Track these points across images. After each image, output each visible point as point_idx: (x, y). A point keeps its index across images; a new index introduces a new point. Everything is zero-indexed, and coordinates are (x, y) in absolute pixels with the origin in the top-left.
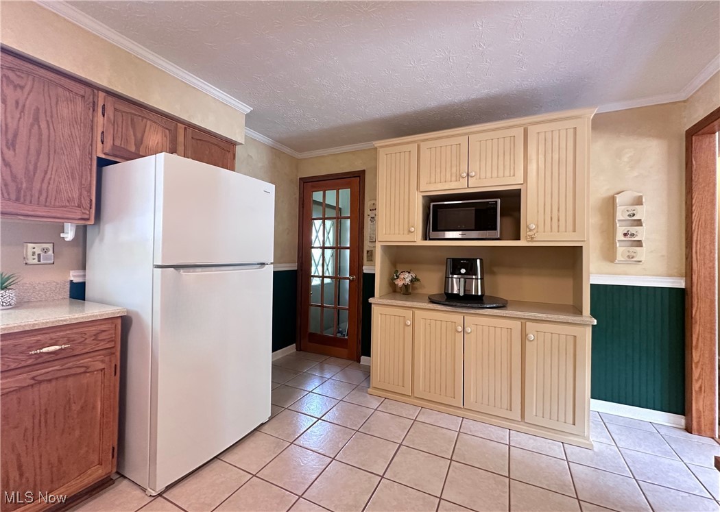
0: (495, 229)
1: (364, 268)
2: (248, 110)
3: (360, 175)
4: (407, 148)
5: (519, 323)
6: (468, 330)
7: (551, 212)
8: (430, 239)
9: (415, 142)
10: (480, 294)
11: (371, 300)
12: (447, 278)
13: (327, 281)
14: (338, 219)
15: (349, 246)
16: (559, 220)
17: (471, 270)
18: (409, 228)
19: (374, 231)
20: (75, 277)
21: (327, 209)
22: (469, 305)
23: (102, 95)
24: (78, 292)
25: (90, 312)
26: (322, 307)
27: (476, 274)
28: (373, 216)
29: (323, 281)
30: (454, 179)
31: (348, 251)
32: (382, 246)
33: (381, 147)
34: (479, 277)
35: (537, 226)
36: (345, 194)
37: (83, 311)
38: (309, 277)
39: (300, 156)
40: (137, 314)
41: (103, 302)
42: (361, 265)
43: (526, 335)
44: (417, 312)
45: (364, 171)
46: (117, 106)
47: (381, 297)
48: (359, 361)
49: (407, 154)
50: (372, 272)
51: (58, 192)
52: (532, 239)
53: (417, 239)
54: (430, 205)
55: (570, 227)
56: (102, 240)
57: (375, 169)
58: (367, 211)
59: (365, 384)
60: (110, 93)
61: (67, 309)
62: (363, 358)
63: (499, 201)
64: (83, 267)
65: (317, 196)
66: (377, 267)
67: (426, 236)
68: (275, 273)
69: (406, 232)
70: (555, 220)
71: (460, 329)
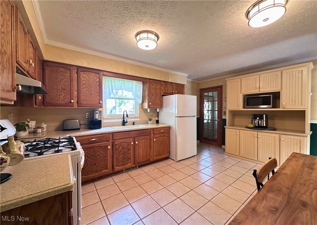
0: (270, 105)
1: (223, 117)
2: (187, 75)
3: (221, 87)
4: (237, 80)
5: (278, 135)
6: (259, 136)
7: (292, 99)
8: (246, 108)
9: (240, 78)
10: (265, 125)
11: (225, 127)
12: (252, 120)
13: (209, 121)
14: (213, 102)
15: (217, 110)
16: (295, 102)
17: (261, 118)
18: (238, 104)
19: (226, 105)
20: (157, 119)
21: (209, 97)
22: (259, 129)
23: (162, 82)
24: (157, 122)
25: (160, 126)
26: (208, 129)
27: (263, 119)
28: (225, 100)
29: (208, 121)
30: (254, 89)
31: (217, 111)
32: (228, 111)
33: (228, 80)
34: (265, 120)
35: (286, 104)
36: (215, 94)
37: (158, 125)
38: (204, 120)
39: (200, 82)
40: (172, 126)
41: (163, 124)
42: (221, 116)
43: (281, 139)
44: (241, 131)
45: (222, 86)
46: (165, 84)
47: (228, 126)
48: (221, 147)
49: (237, 82)
50: (225, 118)
51: (158, 103)
52: (284, 108)
53: (241, 108)
54: (245, 97)
55: (300, 104)
56: (163, 111)
57: (226, 85)
58: (223, 99)
59: (223, 152)
60: (163, 81)
61: (156, 125)
62: (223, 146)
63: (271, 95)
64: (158, 117)
65: (206, 94)
66: (227, 117)
67: (244, 107)
68: (197, 118)
69: (237, 106)
70: (294, 101)
71: (256, 136)
